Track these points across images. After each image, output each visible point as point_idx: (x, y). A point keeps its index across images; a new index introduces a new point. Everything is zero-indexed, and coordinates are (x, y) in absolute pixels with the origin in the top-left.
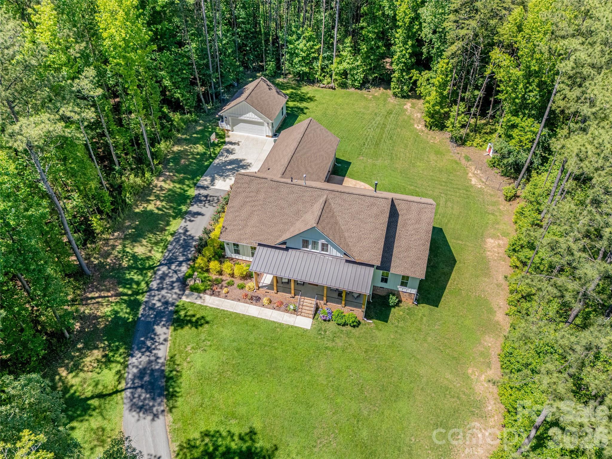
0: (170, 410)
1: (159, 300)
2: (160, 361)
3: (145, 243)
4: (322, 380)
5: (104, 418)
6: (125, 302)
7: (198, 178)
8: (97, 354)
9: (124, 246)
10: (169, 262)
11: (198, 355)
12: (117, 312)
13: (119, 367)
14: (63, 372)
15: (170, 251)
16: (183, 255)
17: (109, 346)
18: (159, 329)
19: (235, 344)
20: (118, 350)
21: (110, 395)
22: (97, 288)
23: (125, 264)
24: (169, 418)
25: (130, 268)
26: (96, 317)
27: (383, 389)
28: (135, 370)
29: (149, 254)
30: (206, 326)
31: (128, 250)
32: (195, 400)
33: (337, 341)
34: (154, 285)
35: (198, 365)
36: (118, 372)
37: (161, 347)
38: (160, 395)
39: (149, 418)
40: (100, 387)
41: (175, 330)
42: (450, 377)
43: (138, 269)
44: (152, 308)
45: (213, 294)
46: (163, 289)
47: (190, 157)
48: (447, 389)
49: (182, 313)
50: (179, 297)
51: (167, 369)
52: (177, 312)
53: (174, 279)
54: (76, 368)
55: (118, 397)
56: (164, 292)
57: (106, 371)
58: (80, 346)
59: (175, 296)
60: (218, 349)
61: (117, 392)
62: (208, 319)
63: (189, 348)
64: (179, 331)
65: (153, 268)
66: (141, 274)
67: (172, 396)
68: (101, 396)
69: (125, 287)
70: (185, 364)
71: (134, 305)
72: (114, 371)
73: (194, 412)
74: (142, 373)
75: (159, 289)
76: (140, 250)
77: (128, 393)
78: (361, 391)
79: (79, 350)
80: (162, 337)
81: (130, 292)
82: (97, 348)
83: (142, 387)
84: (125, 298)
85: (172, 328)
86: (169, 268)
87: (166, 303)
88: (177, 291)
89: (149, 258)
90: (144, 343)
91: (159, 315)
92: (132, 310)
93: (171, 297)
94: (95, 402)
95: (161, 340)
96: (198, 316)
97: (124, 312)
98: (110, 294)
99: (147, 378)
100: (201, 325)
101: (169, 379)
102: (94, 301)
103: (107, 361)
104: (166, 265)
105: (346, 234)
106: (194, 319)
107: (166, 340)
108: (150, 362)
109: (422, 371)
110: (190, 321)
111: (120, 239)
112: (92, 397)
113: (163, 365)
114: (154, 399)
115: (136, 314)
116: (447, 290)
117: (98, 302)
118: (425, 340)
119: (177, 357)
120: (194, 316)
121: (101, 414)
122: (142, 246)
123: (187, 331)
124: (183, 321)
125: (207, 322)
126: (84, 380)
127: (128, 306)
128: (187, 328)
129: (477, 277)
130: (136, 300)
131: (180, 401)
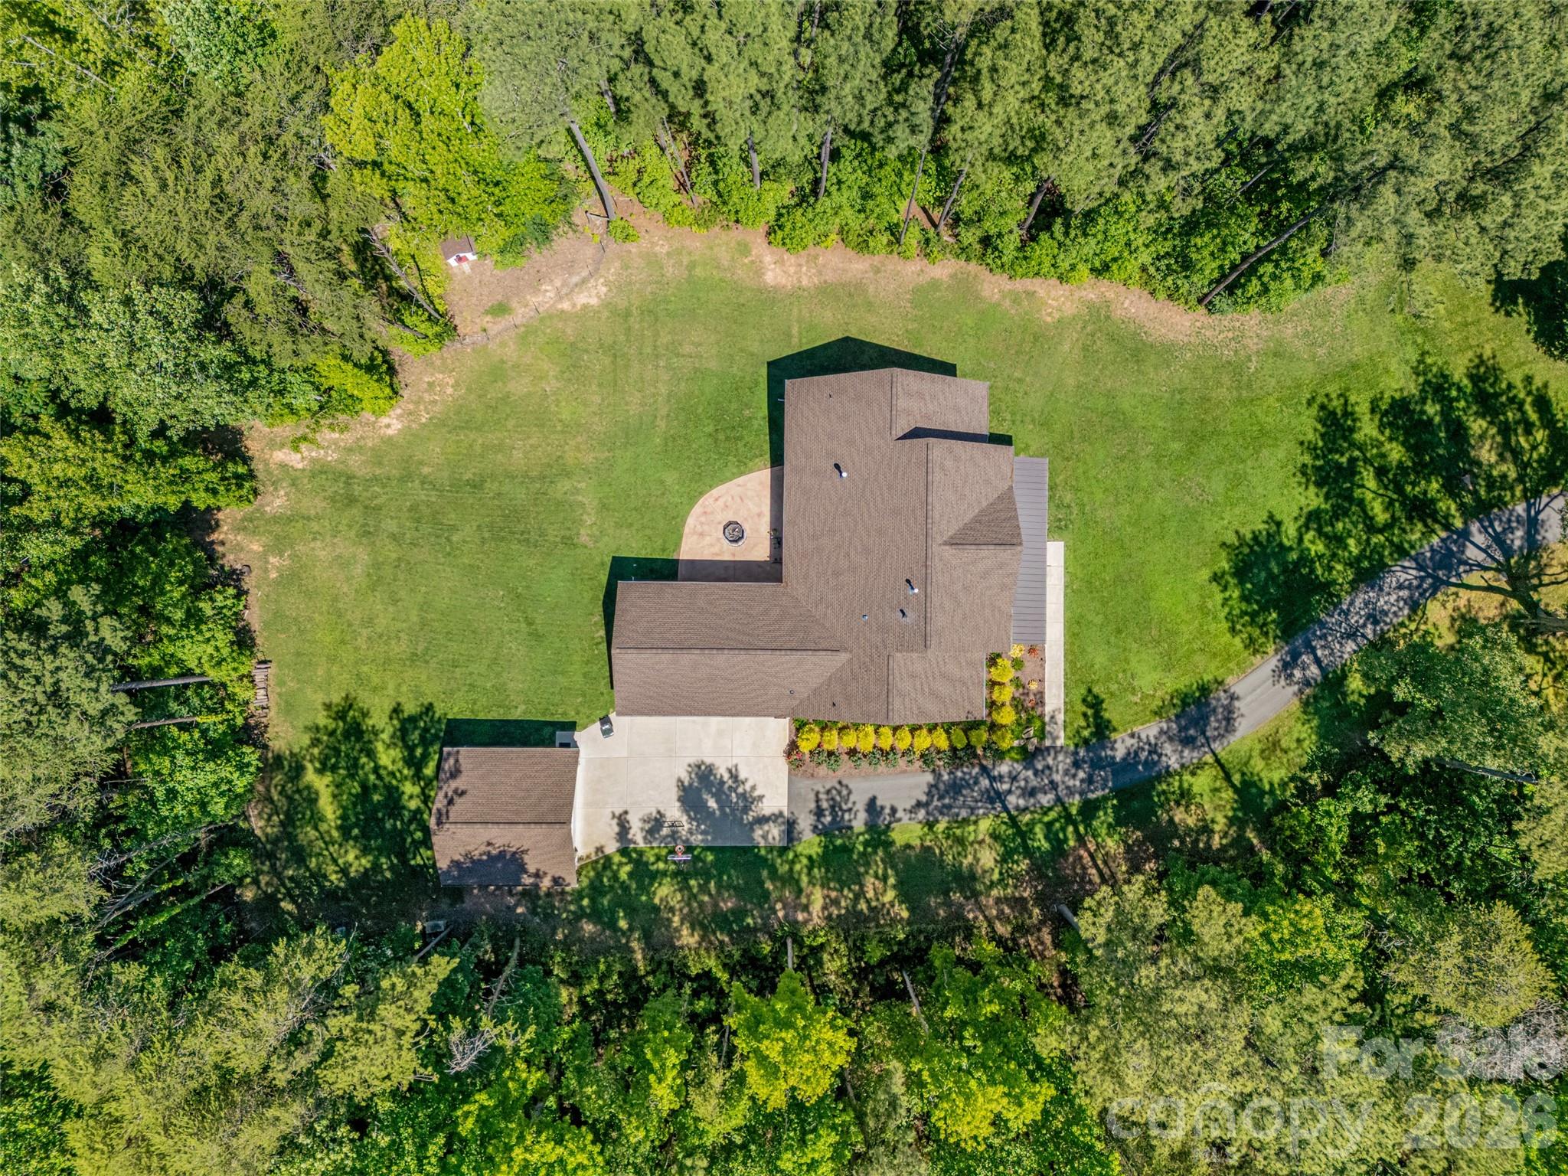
0: (1221, 683)
1: (1074, 776)
2: (1164, 726)
3: (970, 858)
4: (1125, 510)
5: (1250, 757)
6: (1088, 826)
7: (763, 852)
8: (1179, 815)
9: (992, 885)
10: (995, 798)
11: (1142, 683)
12: (1110, 826)
13: (1187, 777)
14: (1216, 842)
15: (973, 810)
16: (976, 783)
17: (1162, 806)
18: (1120, 753)
19: (1112, 639)
20: (1164, 792)
21: (1222, 766)
22: (1082, 878)
23: (1024, 865)
24: (1230, 680)
25: (1028, 852)
26: (1129, 849)
27: (1111, 430)
28: (1186, 753)
29: (988, 840)
30: (1095, 690)
31: (996, 876)
32: (1199, 659)
33: (1066, 501)
34: (1046, 799)
35: (1156, 676)
36: (1193, 774)
37: (1143, 736)
38: (1208, 704)
39: (1237, 704)
40: (1218, 784)
41: (1115, 730)
42: (1066, 347)
43: (1024, 841)
44: (1090, 780)
45: (1042, 703)
46: (1052, 782)
47: (706, 898)
48: (1085, 348)
49: (1086, 733)
50: (1057, 751)
51: (1173, 712)
52: (1086, 742)
53: (1030, 773)
54: (1206, 829)
55: (1223, 755)
56: (1057, 778)
57: (1195, 790)
58: (1176, 843)
59: (1061, 757)
60: (1127, 661)
61: (1218, 761)
62: (1084, 691)
63: (1136, 699)
64: (1114, 723)
65: (1012, 818)
66: (1031, 831)
67: (1204, 690)
68: (1228, 777)
69: (1066, 840)
70: (1159, 693)
71: (1089, 809)
72: (1192, 780)
73: (1215, 655)
74: (1188, 742)
75: (1054, 785)
76: (987, 858)
77: (1215, 746)
78: (1123, 459)
79: (1182, 842)
80: (1130, 742)
81: (1070, 829)
82: (1171, 820)
83: (1203, 733)
84: (1081, 829)
85: (1114, 736)
86: (1010, 792)
87: (1077, 764)
88: (1050, 761)
89: (995, 836)
90: (1146, 763)
91: (1097, 764)
92: (1098, 809)
93: (1064, 762)
94: (1236, 779)
95: (1134, 741)
96: (1084, 709)
97: (1104, 818)
98: (1085, 854)
99: (1192, 732)
100: (1096, 697)
101: (1185, 704)
102: (1105, 870)
103: (1185, 796)
104: (1003, 802)
105: (985, 504)
106: (1090, 712)
107: (1132, 736)
108: (1171, 739)
109: (1071, 382)
110: (1097, 715)
111: (977, 902)
112: (1233, 786)
113: (1169, 720)
114: (1214, 710)
115: (1105, 798)
116: (917, 352)
117: (1105, 863)
118: (1020, 381)
119: (1154, 707)
120: (1085, 715)
121: (1246, 764)
122: (978, 860)
123: (1110, 713)
124: (1098, 726)
125: (1090, 691)
126: (1217, 808)
127: (1094, 817)
128: (1106, 715)
129: (870, 304)
130: (1080, 812)
131: (1207, 677)
